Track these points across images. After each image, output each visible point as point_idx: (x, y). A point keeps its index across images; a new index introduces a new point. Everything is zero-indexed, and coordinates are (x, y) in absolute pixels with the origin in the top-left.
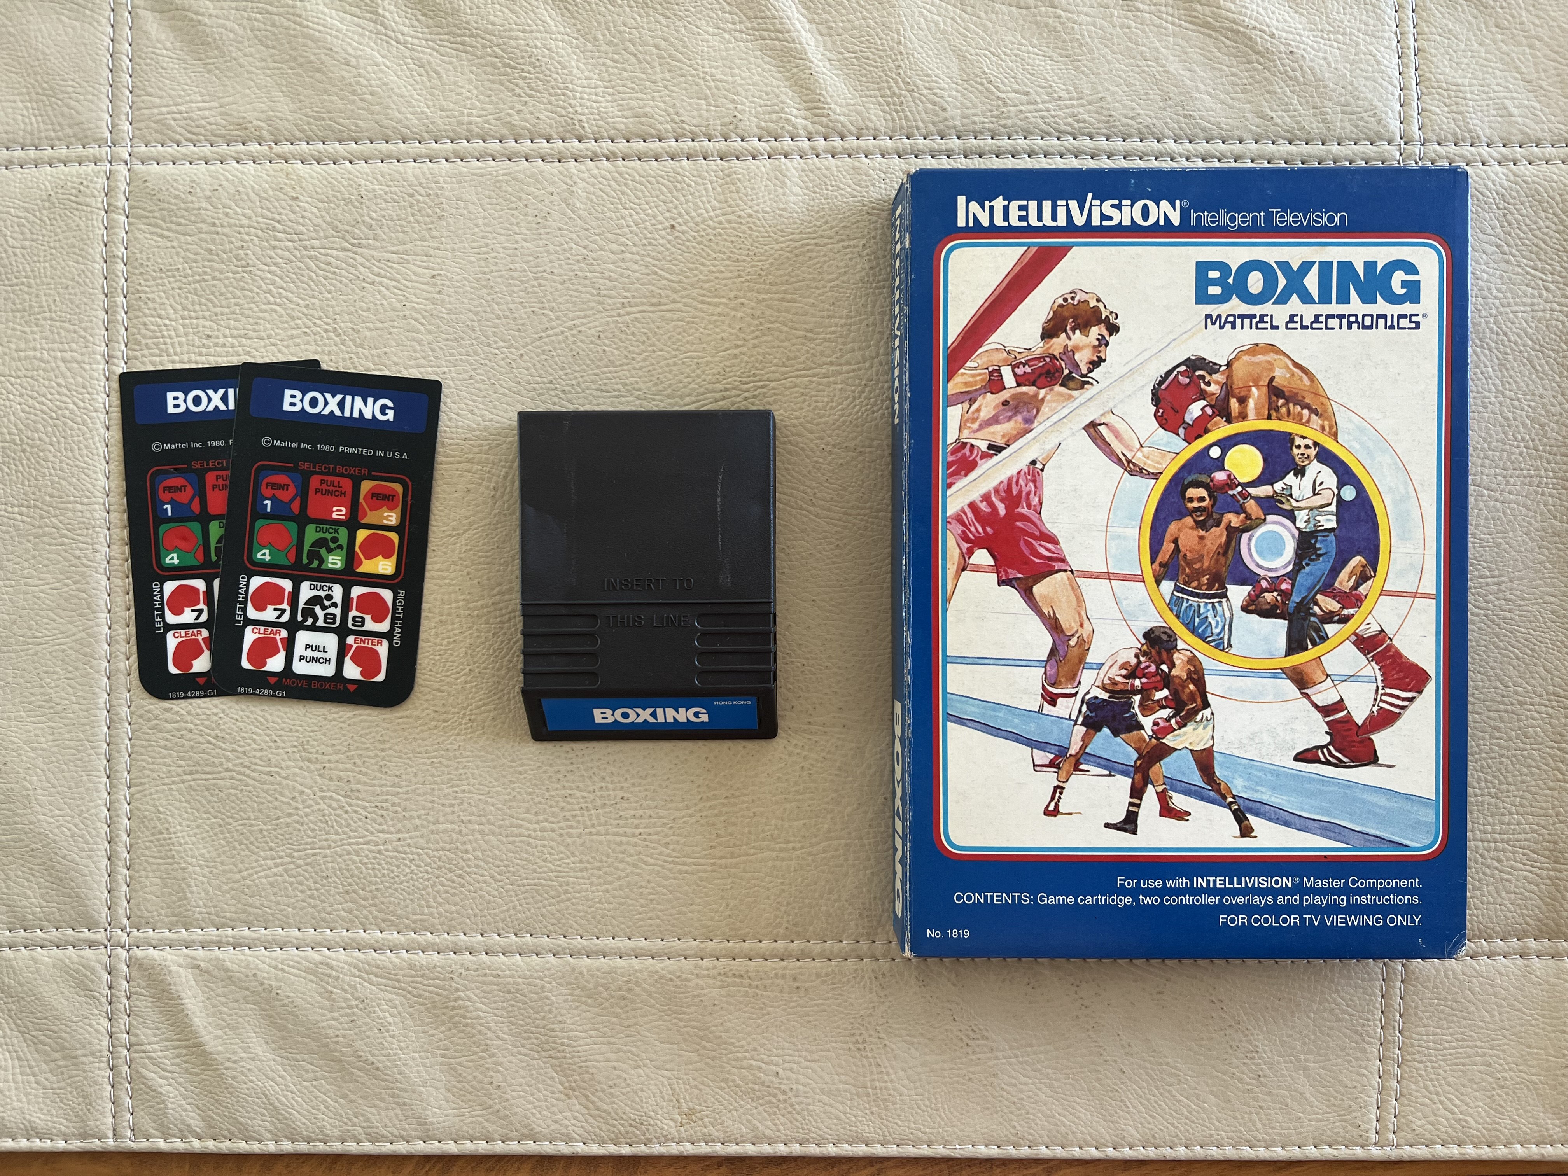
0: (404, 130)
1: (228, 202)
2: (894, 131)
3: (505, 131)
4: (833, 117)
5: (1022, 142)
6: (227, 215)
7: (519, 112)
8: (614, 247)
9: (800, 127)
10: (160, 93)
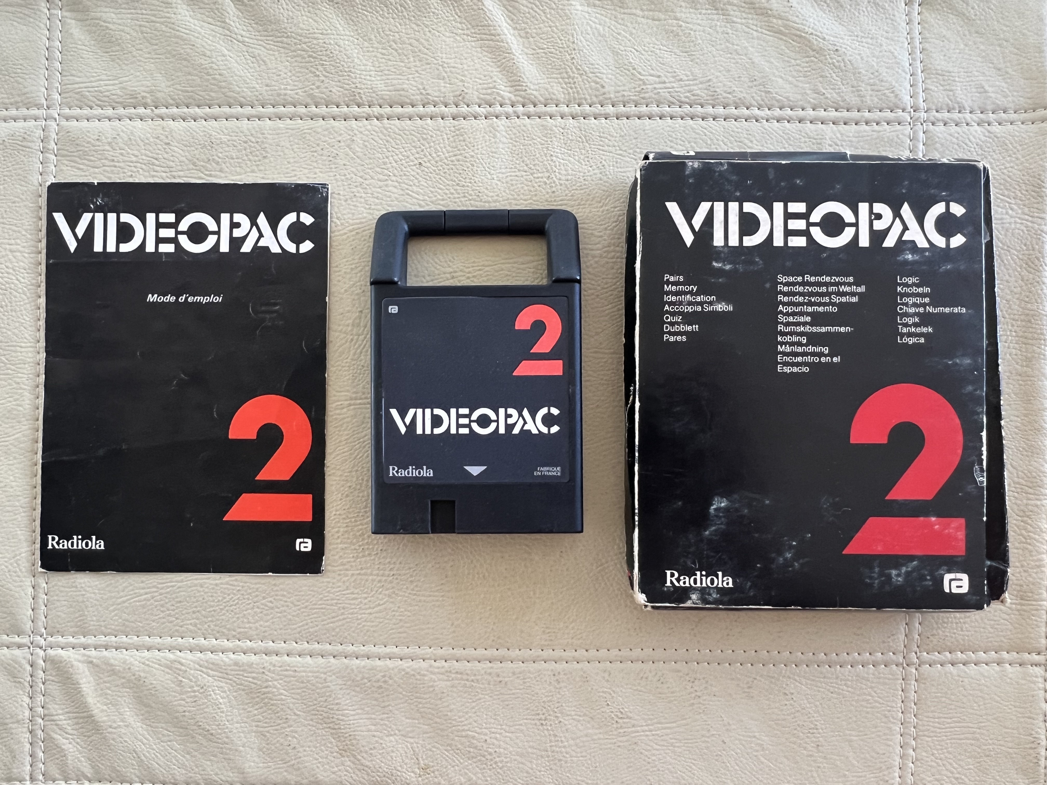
0: (242, 99)
1: (123, 146)
2: (570, 101)
3: (309, 100)
4: (529, 91)
5: (656, 109)
6: (122, 154)
7: (318, 87)
8: (381, 177)
9: (506, 98)
10: (79, 74)
